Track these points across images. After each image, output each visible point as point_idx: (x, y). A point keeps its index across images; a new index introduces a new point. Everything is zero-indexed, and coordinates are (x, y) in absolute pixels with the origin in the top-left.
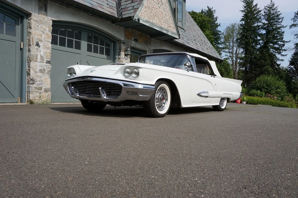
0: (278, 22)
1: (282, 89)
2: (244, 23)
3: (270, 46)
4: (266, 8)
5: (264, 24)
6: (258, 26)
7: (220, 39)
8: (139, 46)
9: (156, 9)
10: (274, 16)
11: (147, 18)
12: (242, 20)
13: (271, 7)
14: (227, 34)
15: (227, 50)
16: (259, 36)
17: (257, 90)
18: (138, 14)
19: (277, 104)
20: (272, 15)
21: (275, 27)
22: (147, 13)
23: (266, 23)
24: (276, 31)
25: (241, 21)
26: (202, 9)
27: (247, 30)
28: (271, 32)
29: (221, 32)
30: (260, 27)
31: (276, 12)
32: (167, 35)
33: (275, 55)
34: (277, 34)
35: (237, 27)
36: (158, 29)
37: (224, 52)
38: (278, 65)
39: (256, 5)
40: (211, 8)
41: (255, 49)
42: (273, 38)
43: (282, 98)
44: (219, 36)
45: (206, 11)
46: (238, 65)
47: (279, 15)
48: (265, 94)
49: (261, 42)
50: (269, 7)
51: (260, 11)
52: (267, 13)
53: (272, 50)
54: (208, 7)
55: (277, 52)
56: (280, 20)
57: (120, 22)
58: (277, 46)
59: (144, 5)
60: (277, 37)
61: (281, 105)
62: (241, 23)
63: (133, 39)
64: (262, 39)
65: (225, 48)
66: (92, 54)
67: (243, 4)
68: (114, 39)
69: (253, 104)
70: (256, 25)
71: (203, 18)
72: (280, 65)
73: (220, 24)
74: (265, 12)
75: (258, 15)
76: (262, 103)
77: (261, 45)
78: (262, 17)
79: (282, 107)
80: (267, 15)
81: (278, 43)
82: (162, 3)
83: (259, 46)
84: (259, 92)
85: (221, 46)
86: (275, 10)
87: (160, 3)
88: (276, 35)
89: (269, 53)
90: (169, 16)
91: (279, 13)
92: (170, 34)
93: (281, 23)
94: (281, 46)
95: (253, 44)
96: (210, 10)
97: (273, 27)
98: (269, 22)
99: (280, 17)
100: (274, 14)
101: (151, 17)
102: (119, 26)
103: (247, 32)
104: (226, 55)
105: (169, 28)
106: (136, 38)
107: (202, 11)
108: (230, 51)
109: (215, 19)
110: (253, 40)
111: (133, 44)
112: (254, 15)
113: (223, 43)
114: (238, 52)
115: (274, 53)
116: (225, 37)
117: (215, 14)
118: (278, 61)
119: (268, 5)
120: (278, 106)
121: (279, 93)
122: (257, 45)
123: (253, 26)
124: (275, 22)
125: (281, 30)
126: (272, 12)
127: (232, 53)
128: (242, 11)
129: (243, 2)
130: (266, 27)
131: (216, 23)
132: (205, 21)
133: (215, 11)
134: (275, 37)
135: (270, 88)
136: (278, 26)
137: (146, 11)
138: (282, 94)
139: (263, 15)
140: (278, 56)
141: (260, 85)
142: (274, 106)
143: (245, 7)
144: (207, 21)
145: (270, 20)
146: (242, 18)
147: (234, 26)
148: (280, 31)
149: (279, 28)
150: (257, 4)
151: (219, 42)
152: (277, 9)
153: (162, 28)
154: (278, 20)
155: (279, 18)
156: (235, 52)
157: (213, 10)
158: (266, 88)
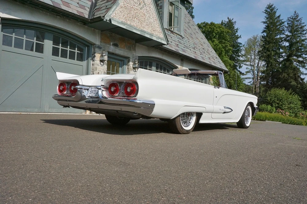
0: (302, 34)
1: (296, 104)
2: (266, 35)
3: (294, 59)
4: (289, 19)
5: (288, 36)
6: (281, 38)
7: (241, 52)
8: (120, 51)
9: (135, 10)
10: (297, 28)
11: (123, 20)
12: (264, 32)
13: (295, 19)
14: (248, 47)
15: (248, 63)
16: (282, 49)
17: (267, 105)
18: (111, 14)
19: (289, 121)
20: (296, 27)
21: (298, 40)
22: (123, 14)
23: (289, 35)
24: (300, 44)
25: (262, 33)
26: (222, 21)
27: (269, 42)
28: (294, 44)
29: (242, 44)
30: (283, 39)
31: (300, 24)
32: (152, 40)
33: (299, 69)
34: (301, 46)
35: (259, 39)
36: (139, 33)
37: (245, 64)
38: (302, 79)
39: (279, 17)
40: (231, 19)
41: (278, 61)
42: (297, 50)
43: (296, 114)
44: (240, 48)
45: (226, 22)
46: (259, 78)
47: (304, 26)
48: (276, 109)
49: (284, 54)
50: (292, 19)
51: (283, 23)
52: (291, 25)
53: (296, 63)
54: (228, 18)
55: (301, 65)
56: (305, 32)
57: (91, 23)
58: (301, 59)
59: (120, 5)
60: (301, 49)
61: (293, 122)
62: (262, 34)
63: (112, 43)
64: (285, 52)
65: (246, 60)
66: (59, 58)
67: (265, 15)
68: (88, 42)
69: (261, 120)
70: (278, 37)
71: (221, 29)
72: (304, 79)
73: (240, 36)
74: (288, 24)
75: (281, 27)
76: (271, 119)
77: (284, 58)
78: (285, 29)
79: (294, 124)
80: (291, 26)
81: (302, 56)
82: (145, 4)
83: (281, 59)
84: (269, 107)
85: (241, 59)
86: (300, 22)
87: (142, 4)
88: (300, 48)
89: (292, 66)
90: (155, 19)
91: (304, 25)
92: (154, 38)
93: (306, 35)
94: (305, 59)
95: (275, 57)
96: (230, 21)
97: (297, 40)
98: (292, 33)
99: (304, 28)
100: (298, 26)
101: (129, 19)
102: (93, 29)
103: (269, 44)
104: (247, 68)
105: (153, 32)
106: (115, 42)
107: (222, 22)
108: (251, 64)
109: (235, 31)
110: (275, 53)
111: (112, 49)
112: (277, 26)
113: (244, 56)
114: (259, 65)
115: (298, 67)
116: (246, 49)
117: (235, 26)
118: (302, 75)
119: (292, 16)
120: (290, 124)
121: (292, 109)
122: (280, 58)
123: (276, 38)
124: (298, 34)
125: (306, 42)
126: (296, 23)
127: (253, 66)
128: (264, 23)
129: (265, 13)
130: (289, 39)
131: (236, 35)
132: (224, 32)
133: (235, 22)
134: (299, 49)
135: (282, 102)
136: (302, 38)
137: (122, 11)
138: (296, 110)
139: (286, 27)
140: (302, 70)
141: (270, 99)
142: (285, 123)
143: (267, 18)
144: (225, 32)
145: (293, 32)
146: (264, 29)
147: (256, 38)
148: (304, 43)
149: (303, 40)
150: (280, 15)
151: (240, 54)
152: (301, 20)
153: (145, 32)
154: (302, 32)
155: (303, 30)
156: (256, 65)
157: (233, 21)
158: (277, 103)
